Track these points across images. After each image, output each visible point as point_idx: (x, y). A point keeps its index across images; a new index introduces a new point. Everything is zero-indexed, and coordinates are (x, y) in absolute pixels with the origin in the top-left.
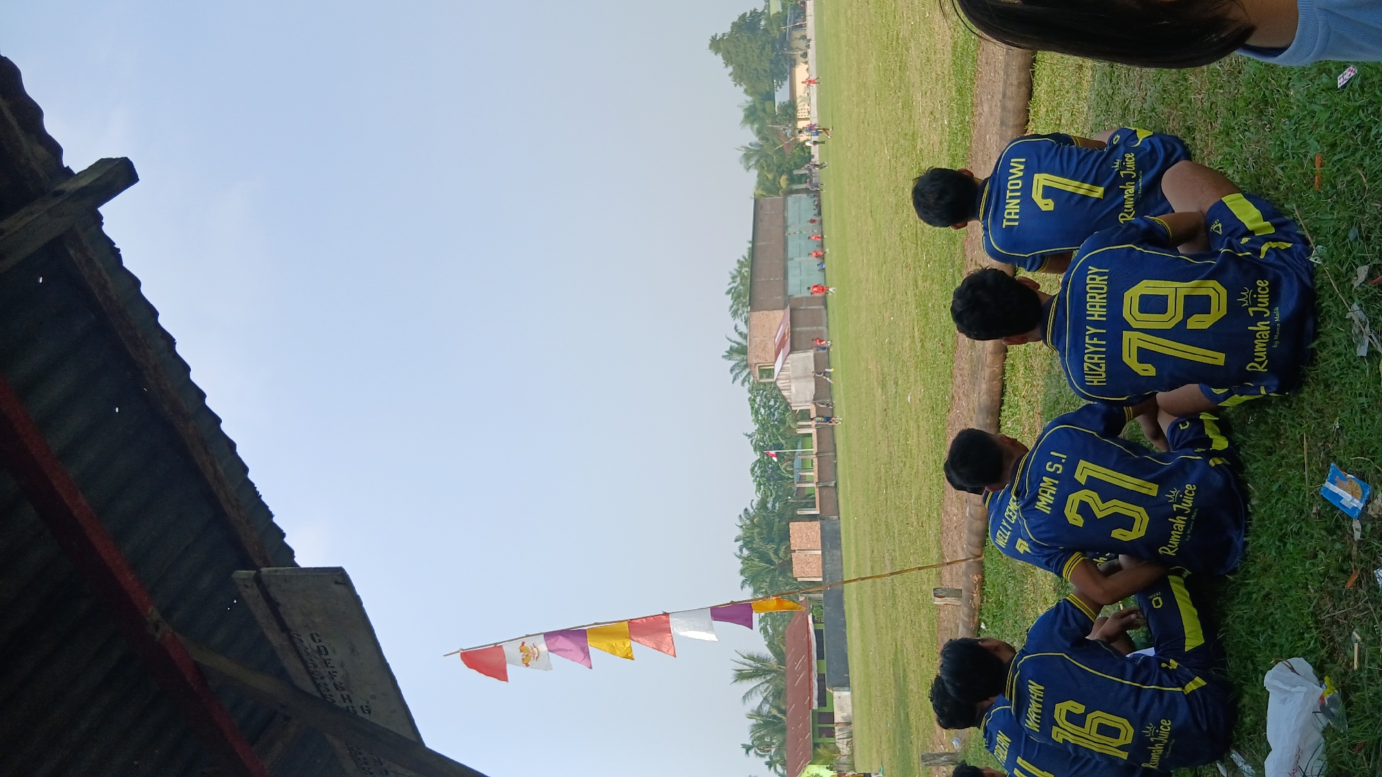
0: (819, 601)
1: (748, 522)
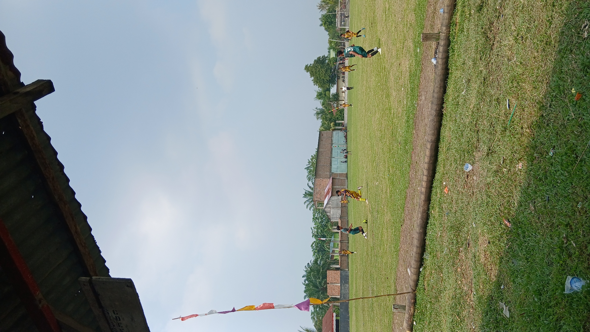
0: (338, 306)
1: (309, 269)
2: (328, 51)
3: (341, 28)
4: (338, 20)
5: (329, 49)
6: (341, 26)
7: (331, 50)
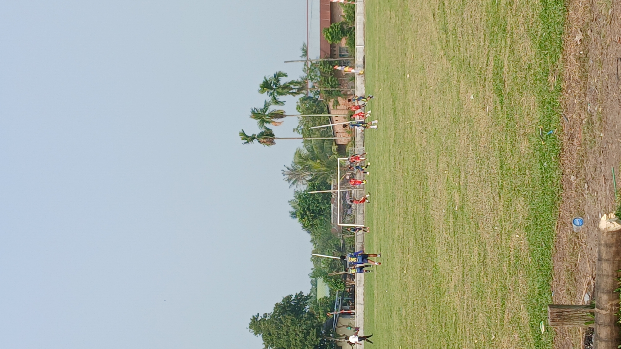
2: (312, 280)
3: (343, 226)
4: (336, 207)
5: (315, 275)
6: (343, 223)
7: (320, 281)
